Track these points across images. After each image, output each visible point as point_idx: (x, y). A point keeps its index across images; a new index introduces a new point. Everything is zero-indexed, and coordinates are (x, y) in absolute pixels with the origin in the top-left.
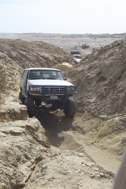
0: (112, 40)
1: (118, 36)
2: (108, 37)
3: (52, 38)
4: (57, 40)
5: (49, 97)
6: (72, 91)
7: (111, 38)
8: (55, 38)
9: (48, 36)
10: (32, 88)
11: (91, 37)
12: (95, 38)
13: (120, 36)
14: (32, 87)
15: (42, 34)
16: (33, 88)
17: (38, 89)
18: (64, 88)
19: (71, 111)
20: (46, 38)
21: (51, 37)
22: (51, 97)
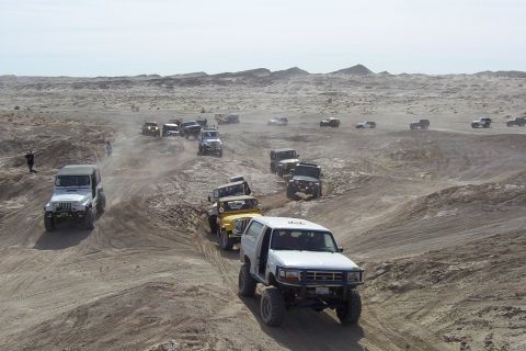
0: (219, 90)
1: (234, 80)
2: (208, 82)
3: (43, 91)
4: (57, 95)
5: (314, 289)
6: (356, 280)
7: (216, 86)
8: (52, 91)
9: (32, 86)
10: (283, 272)
11: (159, 84)
12: (170, 87)
13: (240, 78)
15: (13, 78)
16: (285, 271)
17: (295, 274)
18: (342, 274)
20: (25, 91)
21: (39, 87)
22: (318, 290)
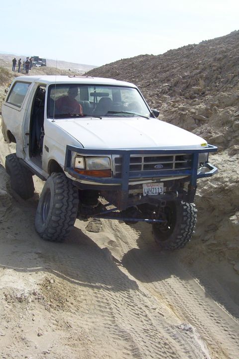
10: (81, 159)
14: (79, 156)
16: (84, 157)
17: (104, 163)
19: (182, 232)
